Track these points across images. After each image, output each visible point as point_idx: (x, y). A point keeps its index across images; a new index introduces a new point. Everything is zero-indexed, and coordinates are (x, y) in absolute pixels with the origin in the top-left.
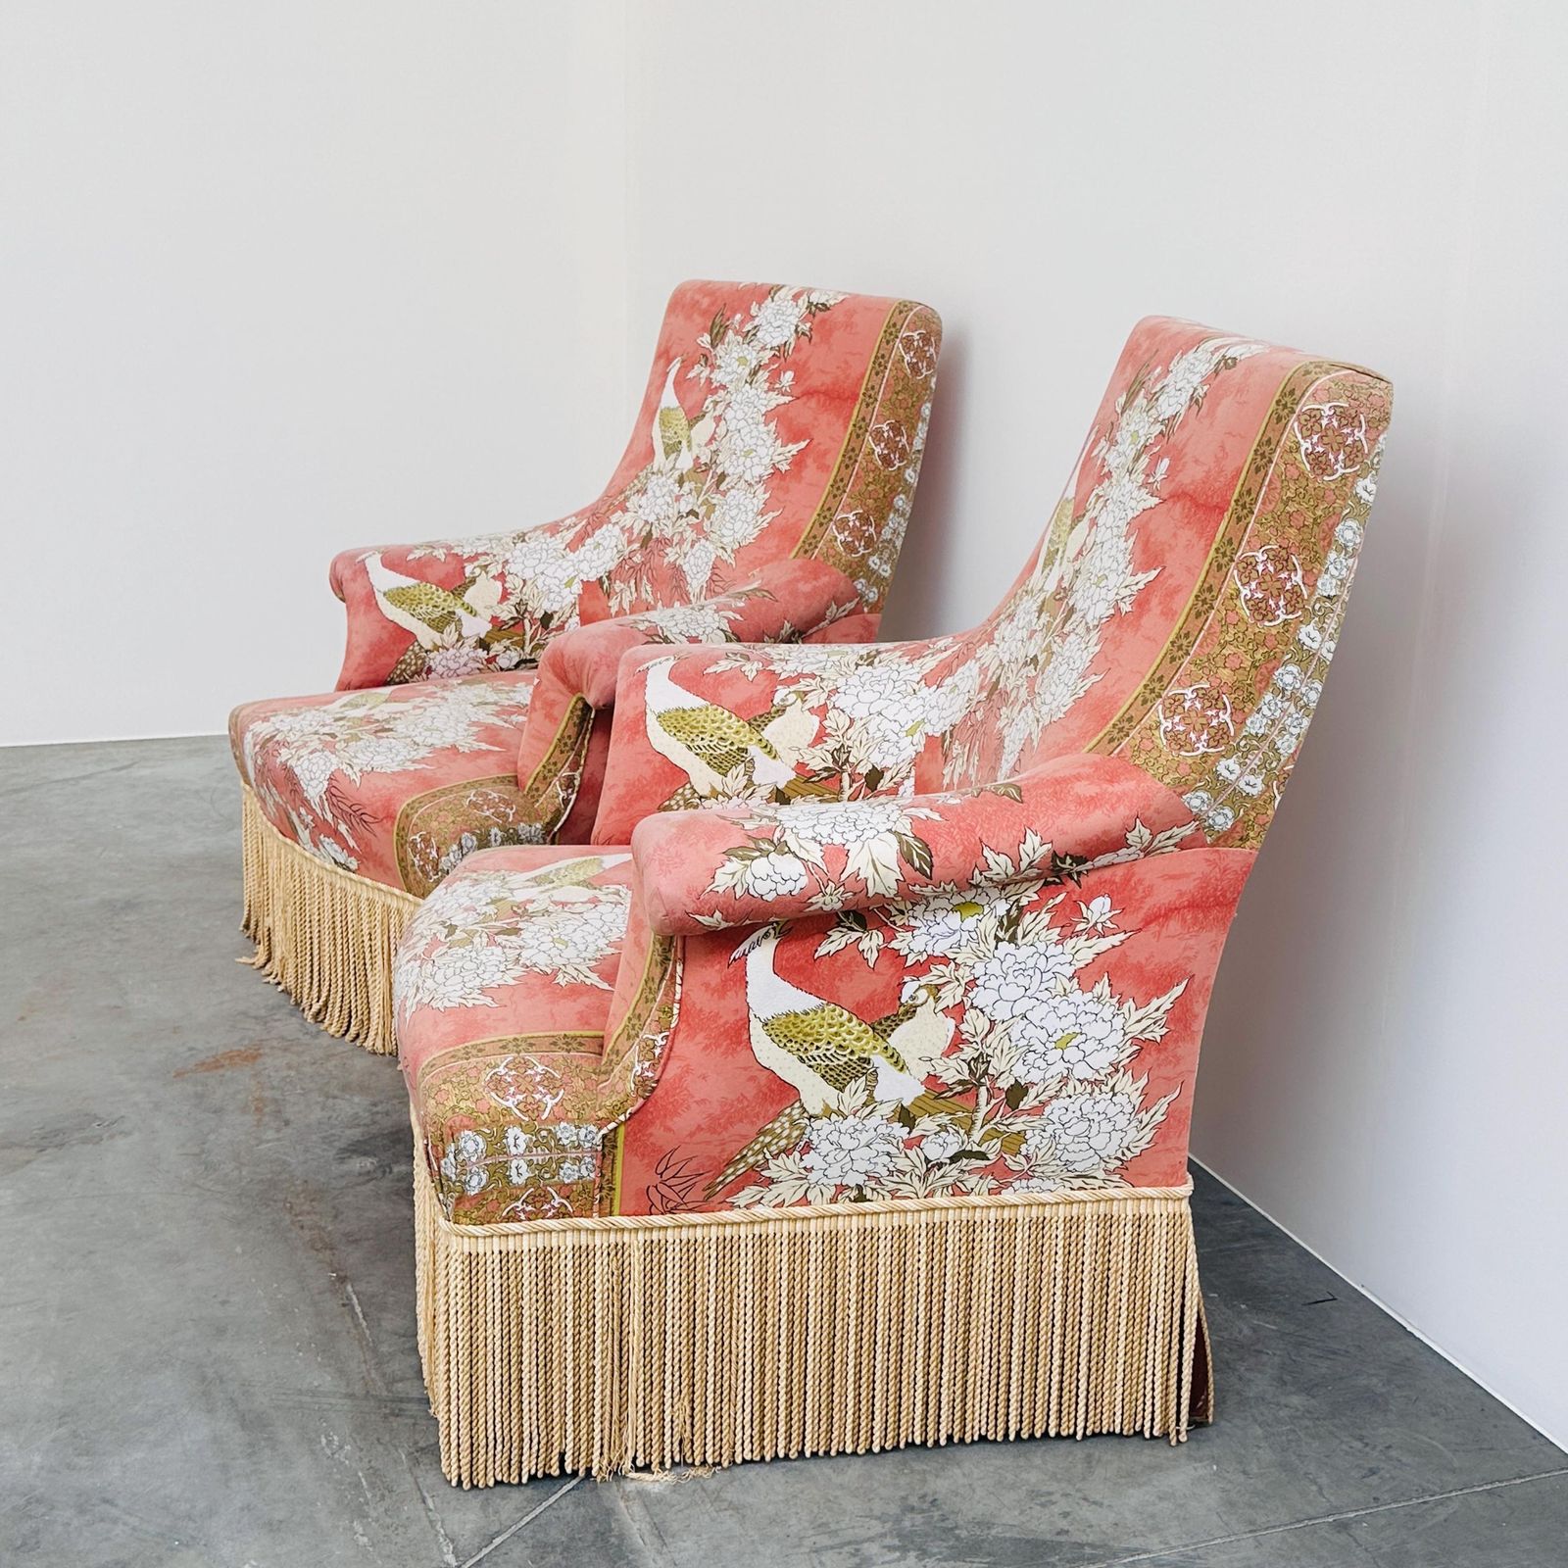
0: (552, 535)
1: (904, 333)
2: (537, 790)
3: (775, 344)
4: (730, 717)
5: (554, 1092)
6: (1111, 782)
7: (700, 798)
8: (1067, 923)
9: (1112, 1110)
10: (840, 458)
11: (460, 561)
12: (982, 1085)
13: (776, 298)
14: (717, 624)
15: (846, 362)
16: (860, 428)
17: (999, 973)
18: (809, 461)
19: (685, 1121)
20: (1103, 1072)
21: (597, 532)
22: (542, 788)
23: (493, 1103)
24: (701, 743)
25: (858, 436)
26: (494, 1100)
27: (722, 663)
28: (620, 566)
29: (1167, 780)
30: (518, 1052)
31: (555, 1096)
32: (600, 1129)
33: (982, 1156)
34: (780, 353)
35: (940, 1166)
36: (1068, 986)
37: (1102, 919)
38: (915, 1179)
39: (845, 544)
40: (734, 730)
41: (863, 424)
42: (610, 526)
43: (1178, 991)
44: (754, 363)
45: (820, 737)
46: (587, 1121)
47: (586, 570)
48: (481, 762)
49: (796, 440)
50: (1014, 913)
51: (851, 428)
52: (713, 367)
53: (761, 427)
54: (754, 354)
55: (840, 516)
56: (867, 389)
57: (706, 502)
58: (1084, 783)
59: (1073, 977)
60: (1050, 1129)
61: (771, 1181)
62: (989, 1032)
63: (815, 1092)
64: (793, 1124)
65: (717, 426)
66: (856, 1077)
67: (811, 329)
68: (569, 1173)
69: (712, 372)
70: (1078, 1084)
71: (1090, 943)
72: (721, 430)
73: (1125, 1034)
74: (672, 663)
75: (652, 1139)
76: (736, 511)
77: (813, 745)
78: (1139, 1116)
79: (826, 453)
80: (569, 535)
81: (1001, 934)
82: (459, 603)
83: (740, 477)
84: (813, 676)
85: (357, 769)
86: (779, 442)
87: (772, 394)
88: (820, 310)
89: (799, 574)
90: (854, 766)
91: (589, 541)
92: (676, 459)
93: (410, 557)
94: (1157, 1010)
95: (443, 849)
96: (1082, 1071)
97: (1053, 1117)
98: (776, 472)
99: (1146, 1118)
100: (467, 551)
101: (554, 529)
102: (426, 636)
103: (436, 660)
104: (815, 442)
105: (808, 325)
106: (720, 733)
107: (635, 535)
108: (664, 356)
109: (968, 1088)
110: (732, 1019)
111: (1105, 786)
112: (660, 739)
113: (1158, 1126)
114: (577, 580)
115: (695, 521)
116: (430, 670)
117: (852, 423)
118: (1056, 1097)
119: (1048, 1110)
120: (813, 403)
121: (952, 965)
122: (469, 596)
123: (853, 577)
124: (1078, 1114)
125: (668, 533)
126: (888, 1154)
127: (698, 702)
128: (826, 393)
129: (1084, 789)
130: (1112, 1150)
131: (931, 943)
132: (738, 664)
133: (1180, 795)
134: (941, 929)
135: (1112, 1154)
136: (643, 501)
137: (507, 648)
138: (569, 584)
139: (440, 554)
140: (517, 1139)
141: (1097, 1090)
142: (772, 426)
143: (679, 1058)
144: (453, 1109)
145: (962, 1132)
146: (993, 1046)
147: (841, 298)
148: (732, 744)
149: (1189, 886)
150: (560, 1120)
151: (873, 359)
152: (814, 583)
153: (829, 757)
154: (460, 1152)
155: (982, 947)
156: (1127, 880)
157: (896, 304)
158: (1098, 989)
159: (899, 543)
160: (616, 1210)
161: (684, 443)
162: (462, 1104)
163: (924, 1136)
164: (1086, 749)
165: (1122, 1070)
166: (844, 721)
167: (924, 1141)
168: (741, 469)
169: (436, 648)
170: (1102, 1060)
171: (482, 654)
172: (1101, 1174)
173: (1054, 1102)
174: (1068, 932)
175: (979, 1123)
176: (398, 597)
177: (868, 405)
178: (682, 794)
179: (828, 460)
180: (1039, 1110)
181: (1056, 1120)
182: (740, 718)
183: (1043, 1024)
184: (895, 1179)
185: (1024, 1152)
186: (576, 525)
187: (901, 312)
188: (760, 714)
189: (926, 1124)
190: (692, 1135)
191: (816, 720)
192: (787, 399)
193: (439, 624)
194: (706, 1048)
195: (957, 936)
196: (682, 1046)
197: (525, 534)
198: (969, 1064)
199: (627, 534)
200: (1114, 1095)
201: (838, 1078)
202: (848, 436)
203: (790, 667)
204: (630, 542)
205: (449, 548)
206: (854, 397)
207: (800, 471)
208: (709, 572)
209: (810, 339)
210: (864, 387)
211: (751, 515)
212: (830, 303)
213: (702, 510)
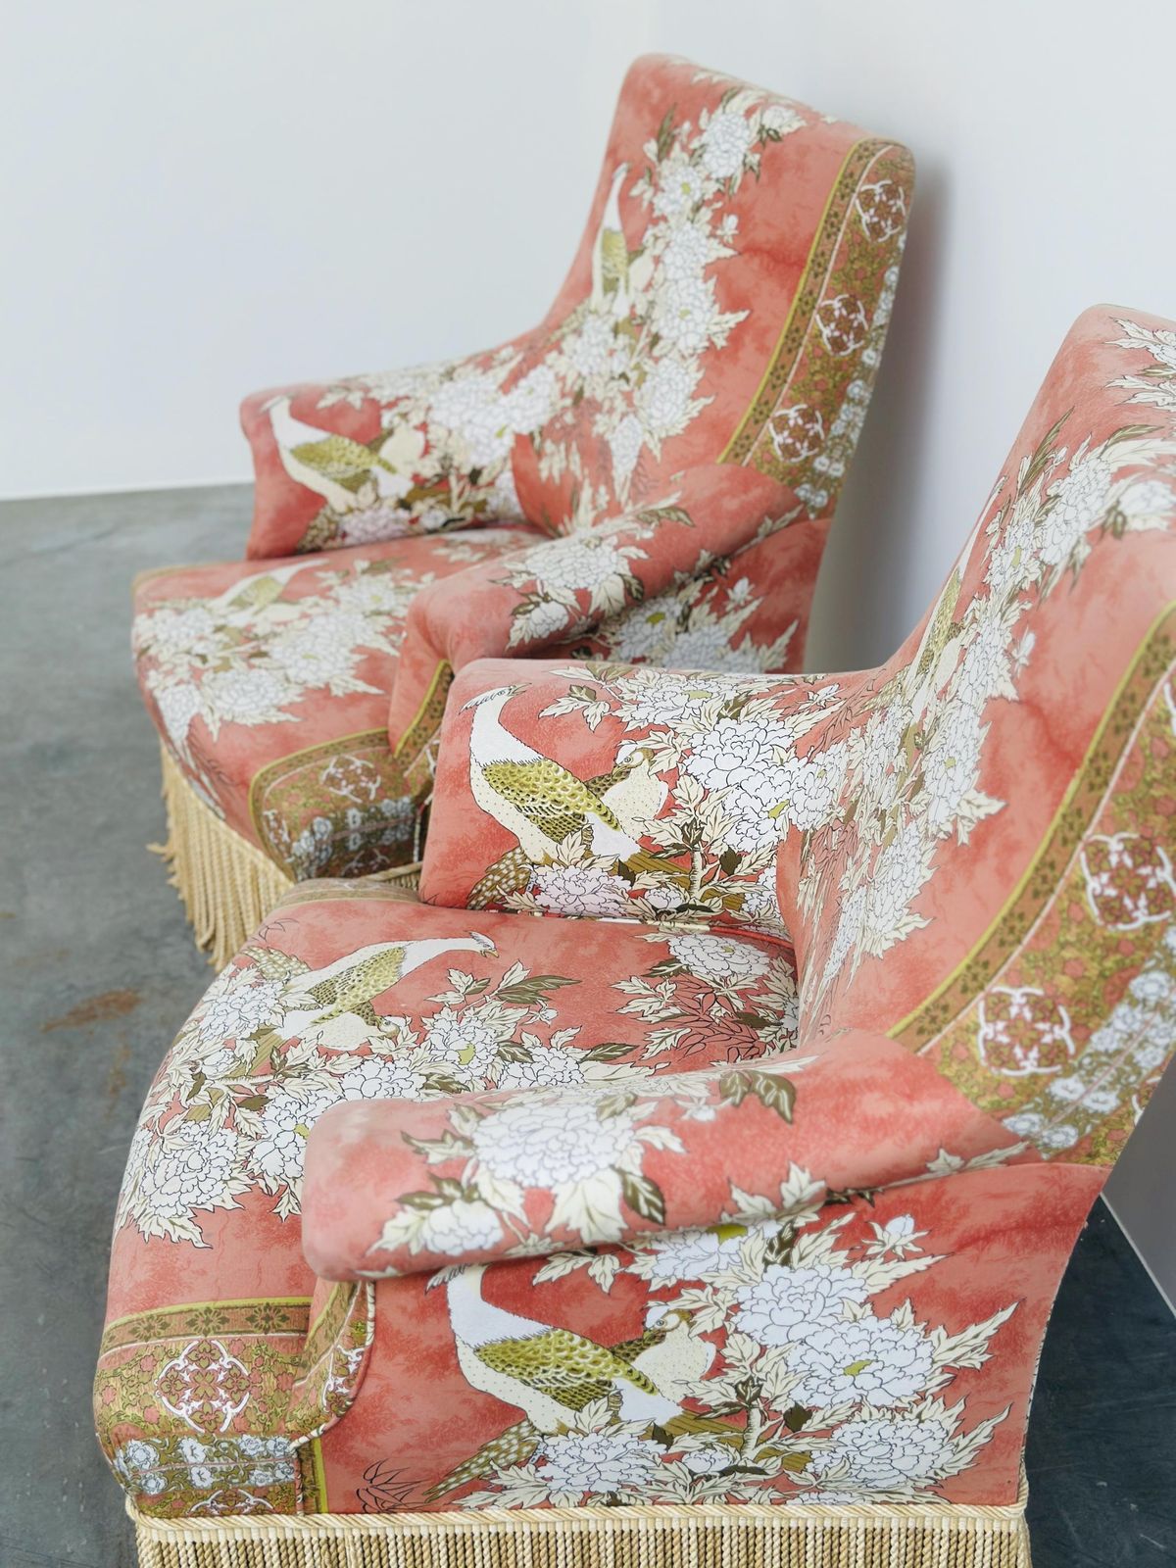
0: (484, 372)
1: (862, 187)
2: (407, 755)
3: (721, 175)
4: (565, 777)
5: (237, 1397)
6: (910, 1098)
7: (533, 864)
8: (856, 1244)
9: (917, 1436)
10: (781, 340)
11: (375, 407)
12: (753, 1407)
13: (728, 109)
14: (614, 568)
15: (794, 217)
16: (807, 303)
17: (768, 1295)
18: (747, 339)
19: (390, 1440)
20: (906, 1400)
21: (532, 374)
22: (413, 753)
23: (163, 1413)
24: (531, 804)
25: (804, 313)
26: (164, 1406)
27: (564, 701)
28: (552, 422)
29: (983, 1103)
30: (206, 1333)
31: (237, 1404)
32: (292, 1440)
33: (761, 1471)
34: (725, 189)
35: (708, 1478)
36: (859, 1312)
37: (903, 1241)
38: (680, 1490)
39: (785, 448)
40: (569, 791)
41: (810, 299)
42: (545, 368)
43: (1004, 1316)
44: (697, 197)
45: (669, 809)
46: (274, 1433)
47: (518, 419)
48: (352, 712)
49: (734, 308)
50: (787, 1234)
51: (795, 302)
52: (657, 188)
53: (700, 282)
54: (699, 182)
55: (778, 412)
56: (816, 255)
57: (638, 367)
58: (877, 1095)
59: (865, 1303)
60: (841, 1451)
61: (502, 1489)
62: (761, 1356)
63: (543, 1411)
64: (522, 1440)
65: (655, 270)
66: (595, 1398)
67: (759, 164)
68: (260, 1477)
69: (655, 194)
70: (875, 1411)
71: (886, 1267)
72: (659, 276)
73: (933, 1362)
74: (505, 698)
75: (354, 1451)
76: (667, 387)
77: (660, 817)
78: (955, 1441)
79: (766, 331)
80: (501, 374)
81: (771, 1257)
82: (376, 458)
83: (674, 344)
84: (665, 729)
85: (217, 716)
86: (717, 307)
87: (714, 242)
88: (772, 139)
89: (725, 485)
90: (708, 846)
91: (522, 383)
92: (613, 301)
93: (322, 404)
94: (976, 1337)
95: (294, 835)
96: (877, 1398)
97: (846, 1440)
98: (711, 347)
99: (963, 1442)
100: (383, 395)
101: (485, 362)
102: (338, 498)
103: (351, 524)
104: (755, 316)
105: (757, 157)
106: (553, 795)
107: (567, 389)
108: (613, 156)
109: (737, 1412)
110: (436, 1344)
111: (903, 1103)
112: (487, 797)
113: (981, 1448)
114: (508, 431)
115: (626, 388)
116: (345, 535)
117: (797, 296)
118: (848, 1421)
119: (837, 1433)
120: (756, 263)
121: (709, 1289)
122: (387, 450)
123: (795, 484)
124: (877, 1438)
125: (599, 395)
126: (643, 1467)
127: (529, 754)
128: (768, 253)
129: (875, 1105)
130: (922, 1469)
131: (680, 1268)
132: (583, 704)
133: (1000, 1120)
134: (694, 1251)
135: (922, 1473)
136: (579, 345)
137: (432, 507)
138: (500, 435)
139: (356, 399)
140: (194, 1451)
141: (899, 1417)
142: (711, 284)
143: (379, 1377)
144: (118, 1415)
145: (732, 1450)
146: (765, 1370)
147: (794, 127)
148: (567, 808)
149: (1019, 1206)
150: (241, 1432)
151: (824, 217)
152: (743, 497)
153: (679, 832)
154: (130, 1459)
155: (747, 1270)
156: (936, 1198)
157: (855, 146)
158: (897, 1316)
159: (855, 436)
160: (324, 1506)
161: (622, 283)
162: (129, 1411)
163: (685, 1453)
164: (890, 1034)
165: (930, 1398)
166: (696, 791)
167: (686, 1456)
168: (675, 333)
169: (351, 510)
170: (905, 1389)
171: (403, 514)
172: (909, 1491)
173: (845, 1426)
174: (858, 1255)
175: (753, 1442)
176: (307, 454)
178: (512, 859)
179: (769, 341)
180: (827, 1432)
181: (849, 1443)
182: (576, 778)
183: (827, 1350)
184: (654, 1487)
185: (811, 1469)
186: (511, 359)
187: (860, 158)
188: (600, 776)
189: (684, 1442)
190: (400, 1451)
191: (664, 787)
192: (729, 252)
193: (353, 484)
194: (408, 1369)
195: (715, 1259)
196: (378, 1364)
197: (454, 369)
198: (736, 1387)
199: (560, 384)
200: (921, 1421)
201: (575, 1399)
202: (791, 313)
203: (640, 714)
204: (563, 396)
205: (367, 390)
206: (800, 264)
207: (736, 350)
208: (635, 461)
209: (758, 177)
210: (812, 251)
211: (682, 397)
212: (784, 131)
213: (633, 376)
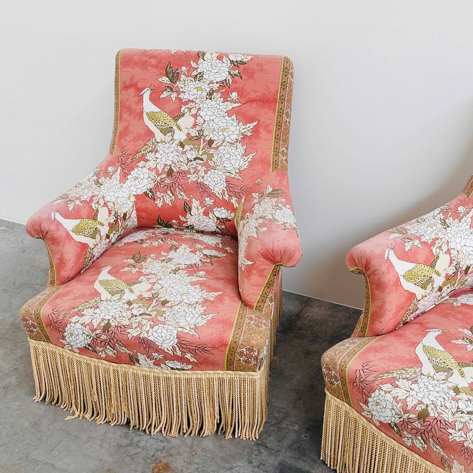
0: (110, 178)
1: (290, 71)
3: (219, 80)
10: (275, 127)
11: (88, 203)
13: (205, 58)
15: (267, 86)
16: (281, 113)
18: (261, 130)
21: (132, 172)
24: (418, 281)
25: (280, 116)
28: (157, 185)
34: (223, 84)
39: (285, 160)
40: (427, 271)
41: (282, 111)
42: (140, 169)
44: (208, 90)
47: (134, 189)
48: (223, 302)
49: (251, 122)
51: (277, 113)
52: (178, 92)
53: (227, 118)
54: (206, 86)
55: (281, 150)
56: (280, 96)
57: (205, 153)
65: (196, 119)
67: (239, 73)
69: (178, 94)
72: (200, 120)
76: (229, 156)
79: (268, 126)
80: (118, 176)
82: (97, 223)
83: (223, 141)
86: (241, 123)
87: (228, 103)
88: (241, 64)
90: (461, 268)
91: (129, 177)
92: (172, 136)
93: (70, 209)
98: (245, 137)
100: (86, 198)
101: (107, 175)
102: (91, 243)
103: (95, 251)
104: (261, 121)
105: (237, 71)
106: (423, 274)
107: (160, 172)
114: (131, 196)
115: (202, 162)
116: (94, 257)
117: (277, 111)
120: (254, 105)
125: (185, 168)
127: (412, 265)
128: (260, 100)
136: (158, 155)
137: (114, 234)
139: (79, 203)
142: (234, 117)
147: (250, 58)
148: (427, 277)
151: (280, 84)
153: (454, 268)
157: (283, 59)
166: (456, 253)
168: (222, 137)
171: (107, 240)
176: (77, 230)
177: (282, 103)
178: (413, 302)
179: (270, 128)
182: (427, 265)
186: (116, 171)
187: (287, 62)
191: (448, 256)
192: (239, 105)
193: (93, 235)
199: (154, 172)
202: (276, 117)
204: (158, 175)
205: (80, 199)
206: (275, 101)
207: (258, 135)
208: (225, 184)
209: (241, 78)
210: (279, 95)
211: (239, 157)
212: (245, 60)
213: (205, 157)
